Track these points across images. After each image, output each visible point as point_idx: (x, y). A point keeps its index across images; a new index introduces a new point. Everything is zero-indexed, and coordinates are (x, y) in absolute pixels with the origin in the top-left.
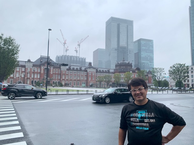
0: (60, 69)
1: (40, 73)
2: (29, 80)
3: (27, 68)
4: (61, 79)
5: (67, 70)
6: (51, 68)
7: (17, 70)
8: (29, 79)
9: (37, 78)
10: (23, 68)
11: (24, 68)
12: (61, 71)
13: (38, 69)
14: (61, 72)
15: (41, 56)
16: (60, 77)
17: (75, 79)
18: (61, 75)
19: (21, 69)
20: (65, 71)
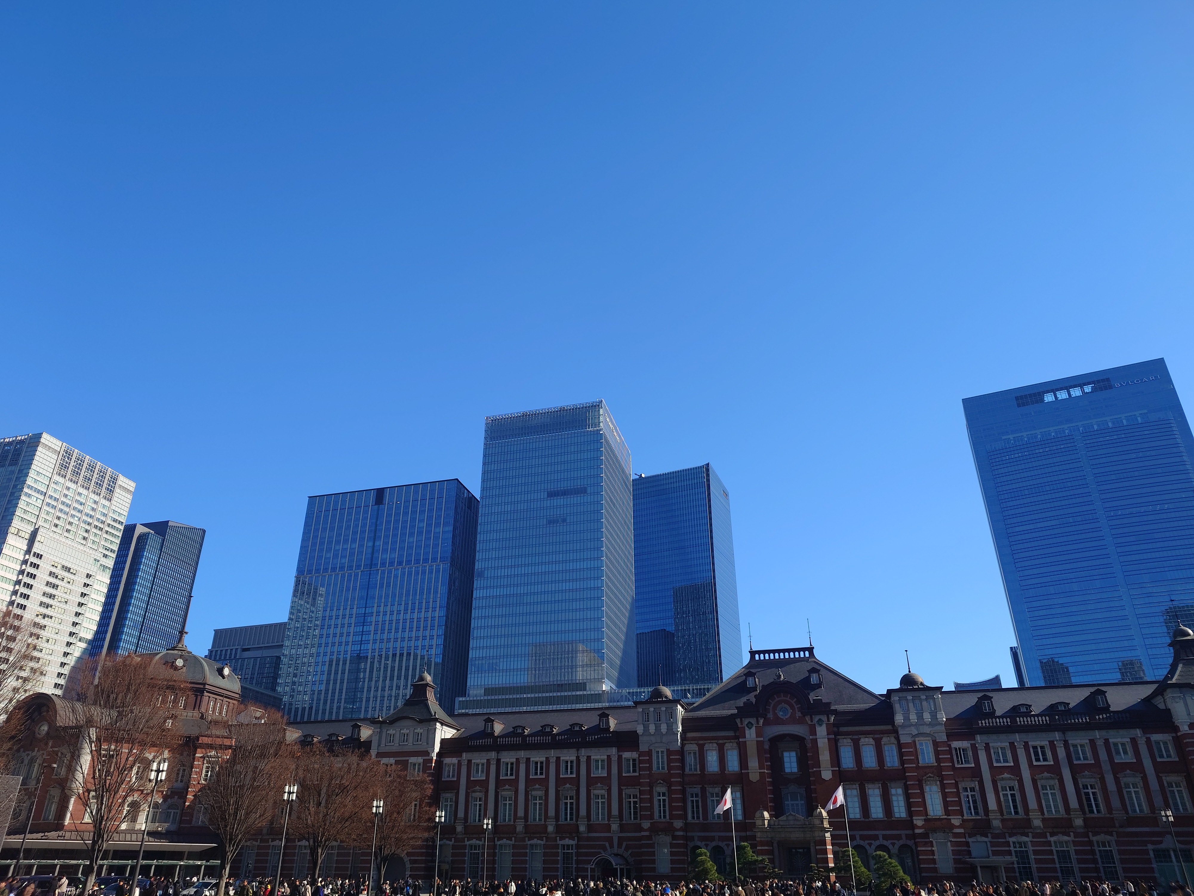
0: (895, 732)
1: (740, 777)
2: (668, 839)
3: (649, 753)
4: (919, 821)
5: (951, 736)
6: (813, 732)
8: (668, 829)
9: (727, 824)
10: (626, 755)
11: (635, 755)
12: (900, 746)
13: (721, 747)
14: (901, 755)
15: (753, 653)
16: (909, 805)
17: (1054, 810)
18: (906, 788)
19: (615, 759)
20: (936, 744)
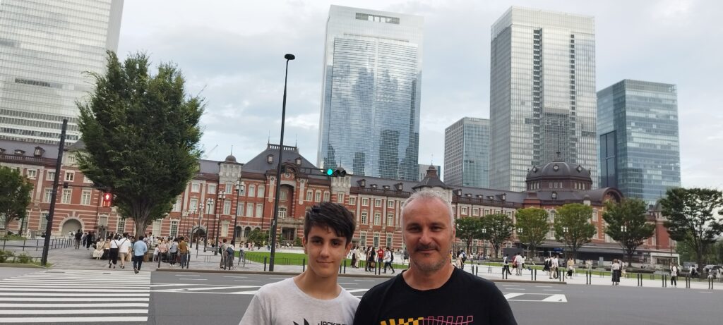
0: (330, 188)
1: (264, 201)
2: (229, 223)
3: (225, 185)
5: (351, 193)
6: (298, 184)
7: (193, 191)
8: (229, 218)
9: (254, 219)
10: (210, 184)
11: (215, 185)
12: (331, 195)
13: (257, 186)
14: (331, 198)
15: (269, 145)
17: (377, 223)
19: (204, 186)
20: (346, 196)
